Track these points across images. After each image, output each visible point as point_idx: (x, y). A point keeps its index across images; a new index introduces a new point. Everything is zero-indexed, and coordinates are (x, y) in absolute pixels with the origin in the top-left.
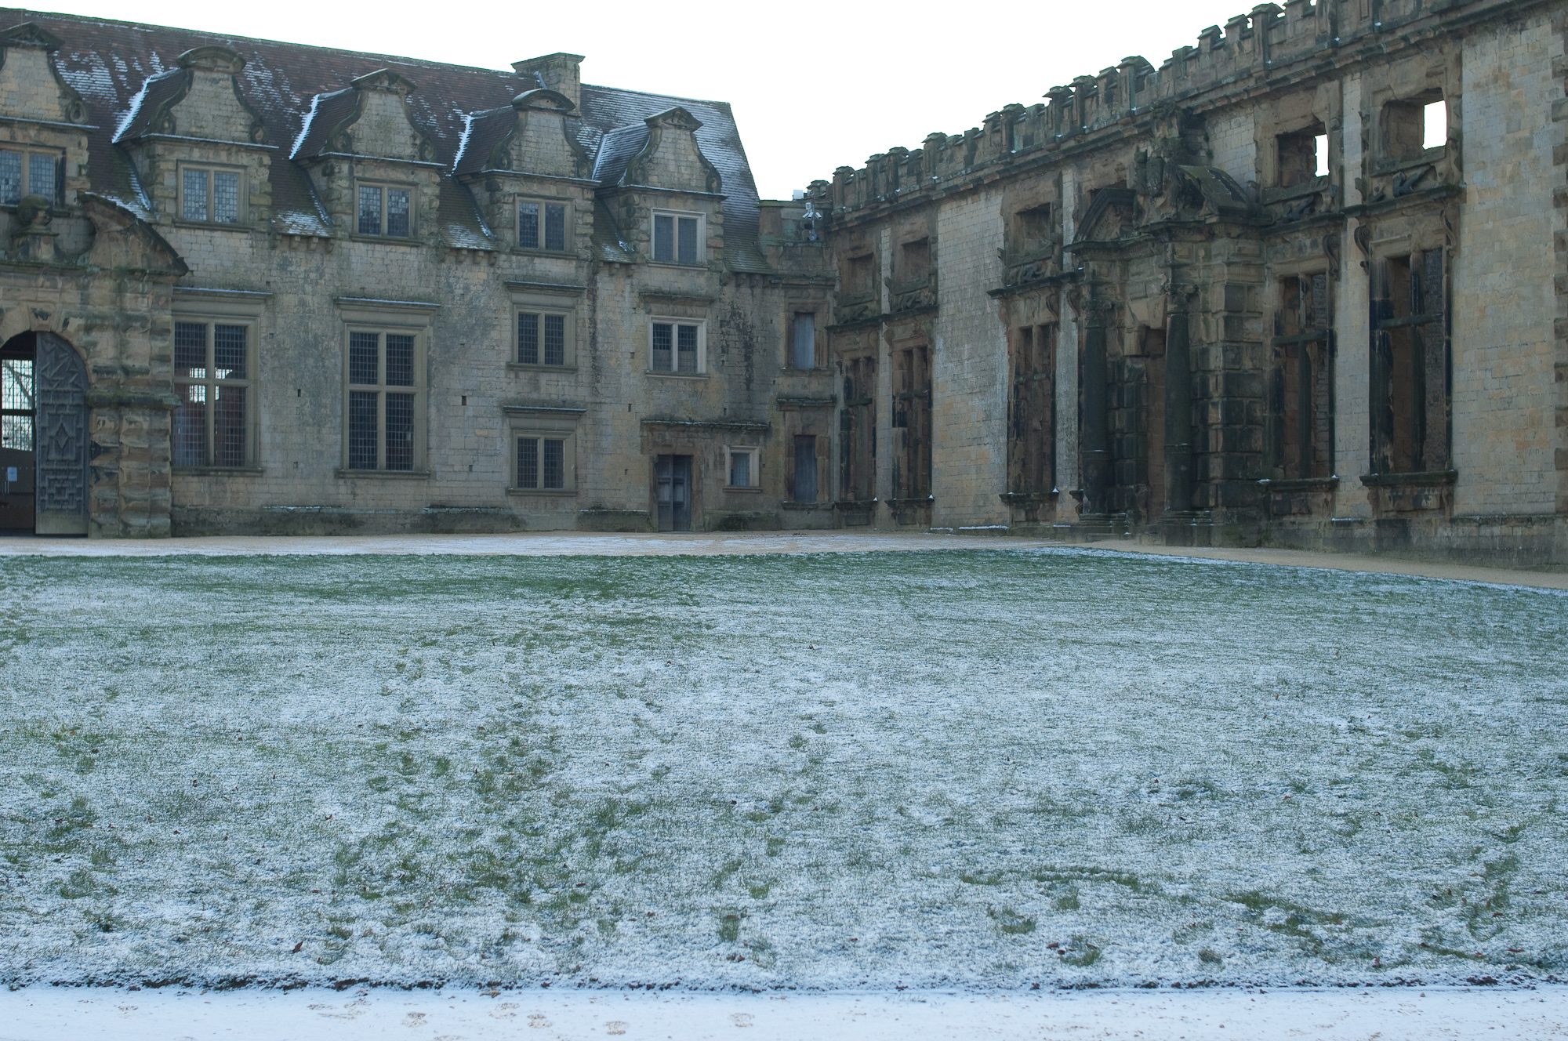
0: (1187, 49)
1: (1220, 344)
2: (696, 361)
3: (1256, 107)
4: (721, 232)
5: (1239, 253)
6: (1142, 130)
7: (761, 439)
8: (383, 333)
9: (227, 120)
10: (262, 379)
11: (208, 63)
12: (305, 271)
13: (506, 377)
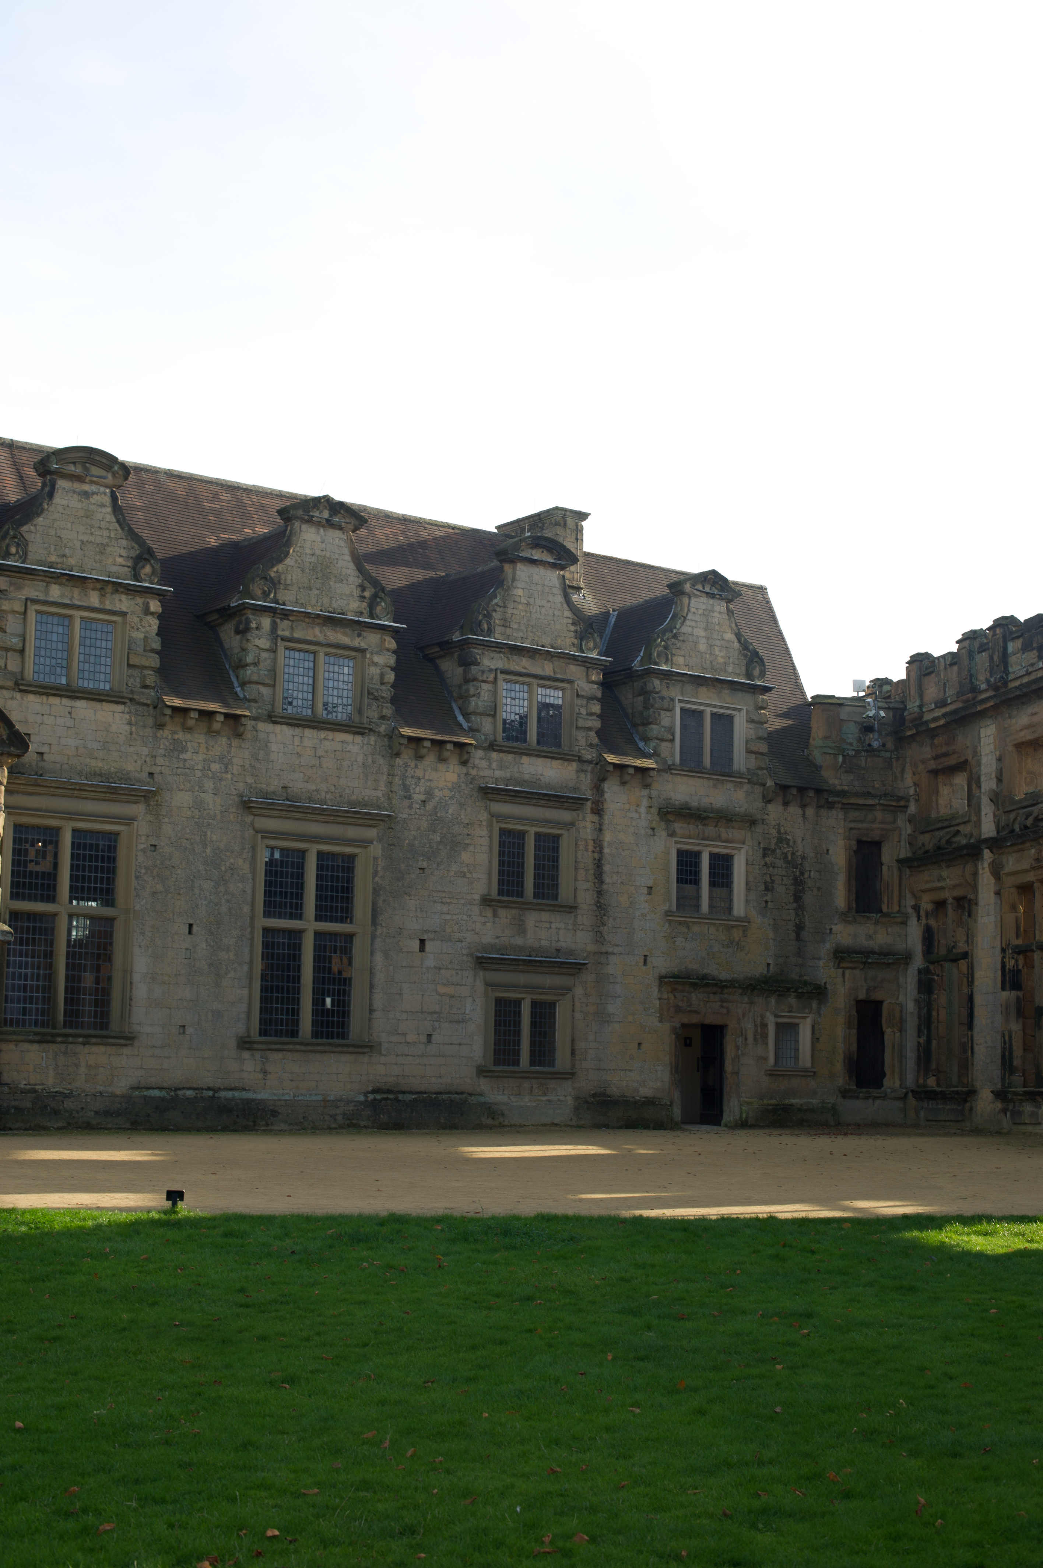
2: (731, 900)
4: (764, 732)
8: (313, 850)
9: (102, 548)
10: (137, 908)
11: (78, 470)
12: (204, 760)
13: (481, 915)
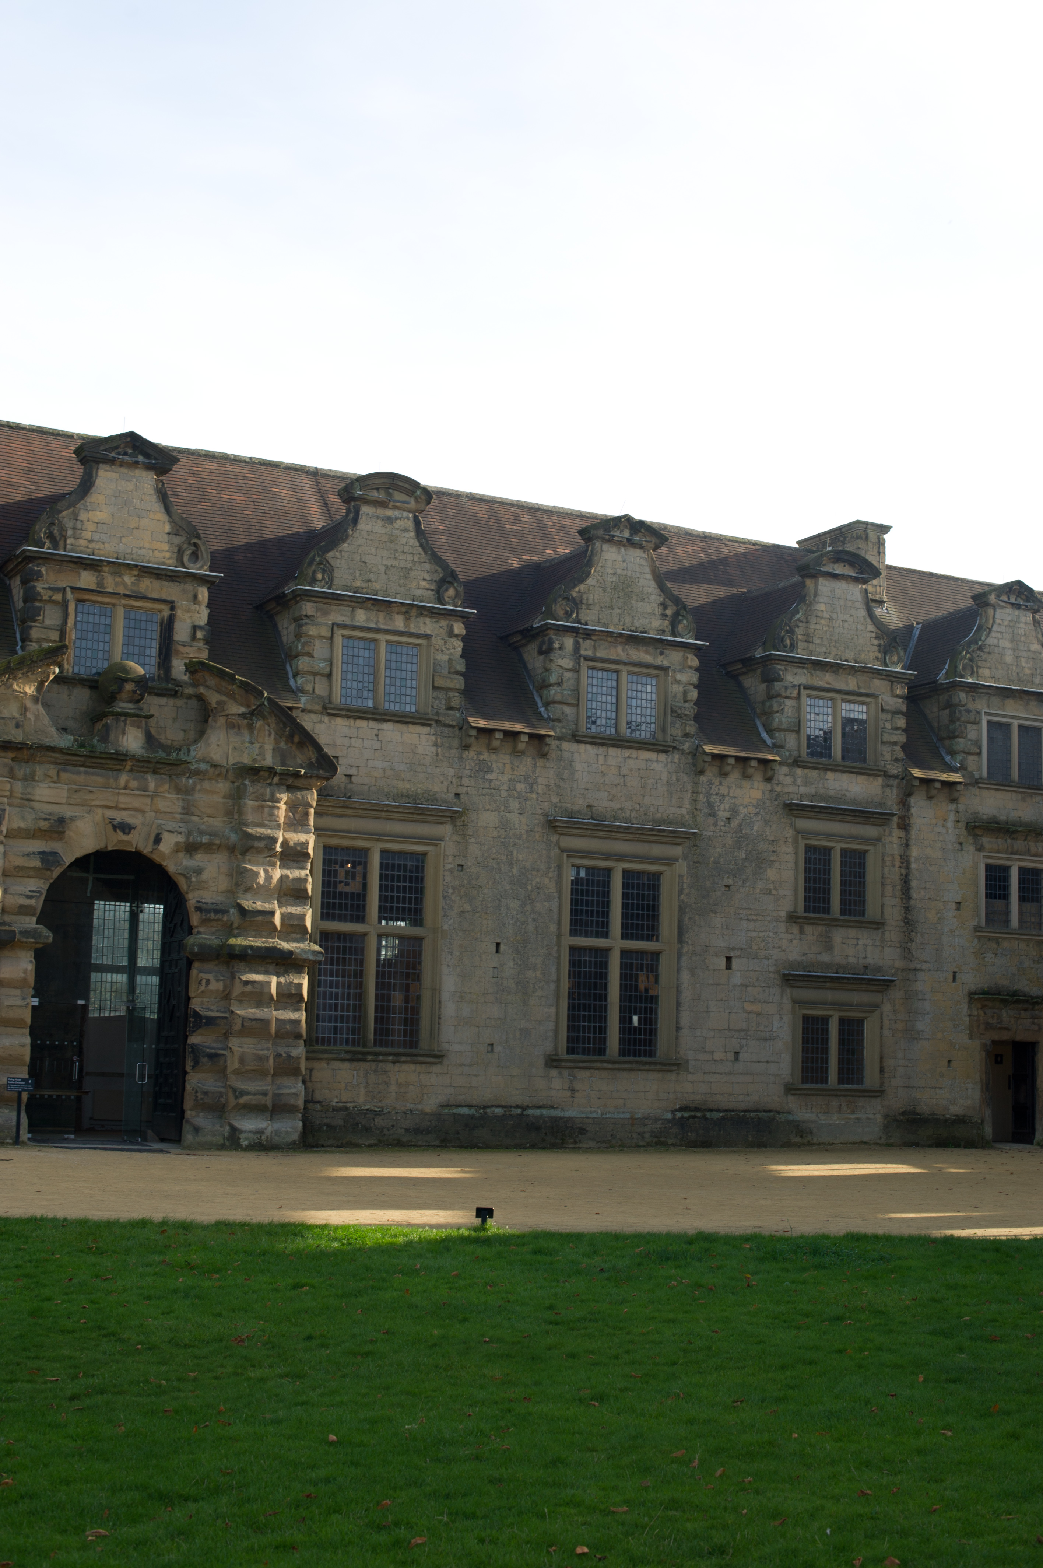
8: (618, 868)
9: (406, 573)
10: (445, 927)
11: (381, 496)
12: (510, 780)
13: (787, 932)
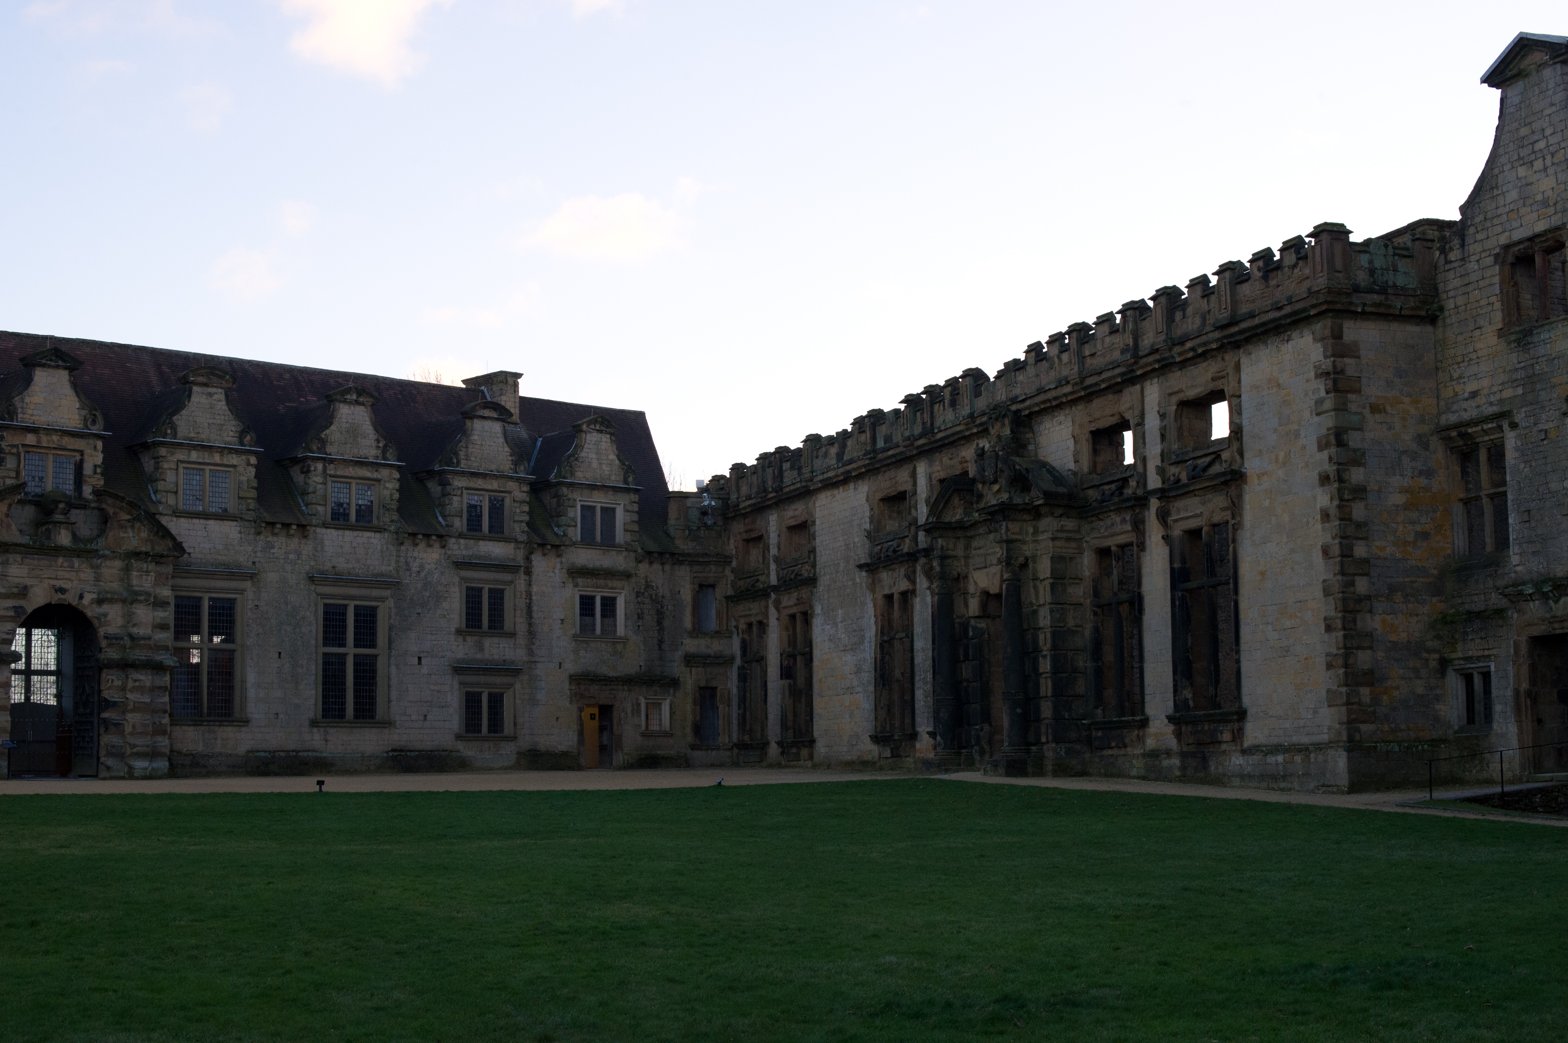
0: (1016, 362)
1: (1047, 607)
2: (616, 626)
3: (1074, 408)
4: (635, 517)
5: (1062, 530)
6: (980, 429)
7: (672, 691)
8: (351, 605)
9: (222, 427)
10: (248, 644)
11: (205, 380)
12: (285, 553)
13: (455, 640)
